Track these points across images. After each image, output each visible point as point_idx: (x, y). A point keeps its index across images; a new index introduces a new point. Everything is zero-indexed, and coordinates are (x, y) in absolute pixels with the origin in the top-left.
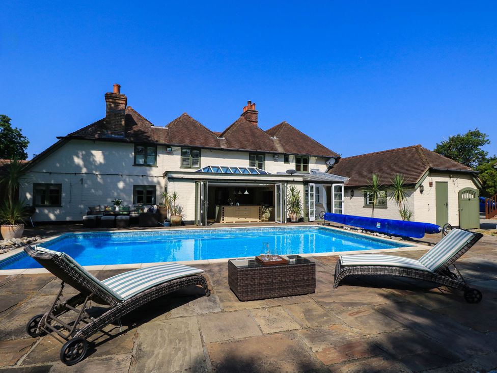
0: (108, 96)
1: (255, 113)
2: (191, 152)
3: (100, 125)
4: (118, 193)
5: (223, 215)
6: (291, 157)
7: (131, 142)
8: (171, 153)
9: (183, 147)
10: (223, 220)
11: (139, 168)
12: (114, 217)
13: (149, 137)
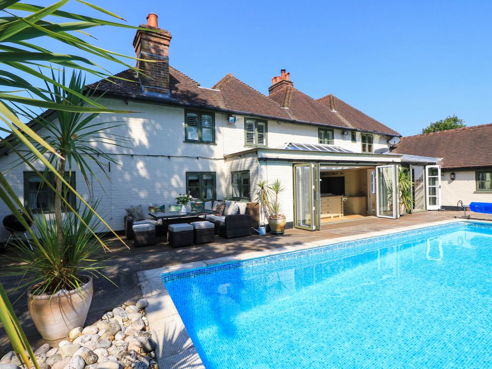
2: (256, 124)
6: (358, 135)
9: (246, 117)
11: (192, 146)
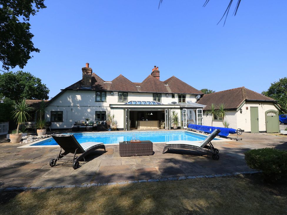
0: (84, 70)
1: (158, 72)
2: (123, 94)
3: (80, 83)
4: (87, 114)
5: (139, 126)
6: (176, 95)
7: (94, 90)
8: (113, 95)
9: (119, 92)
10: (139, 128)
11: (98, 103)
12: (85, 126)
13: (102, 87)
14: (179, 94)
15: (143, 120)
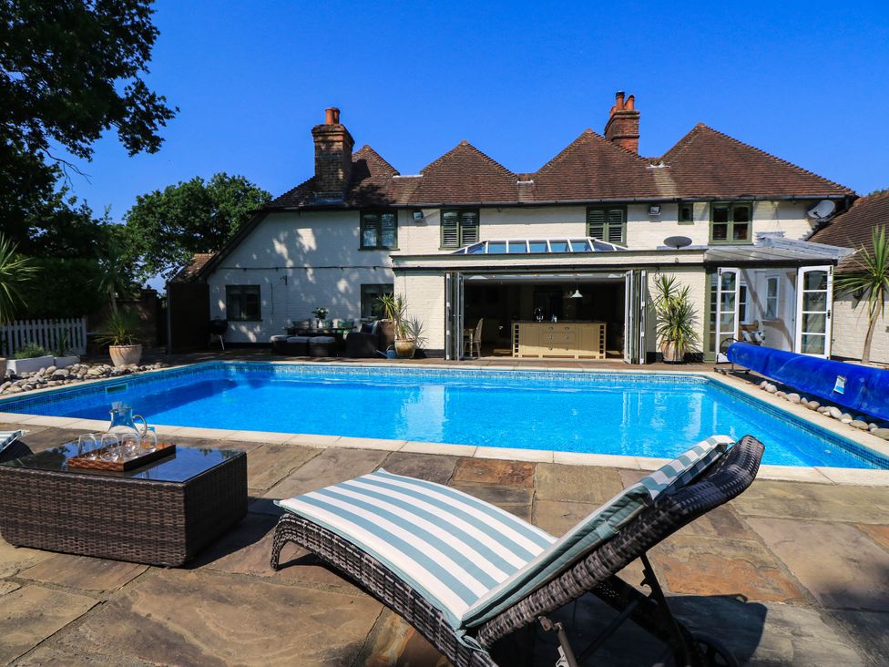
0: (319, 132)
1: (634, 116)
2: (459, 216)
4: (338, 300)
5: (517, 341)
6: (699, 208)
7: (351, 208)
8: (421, 222)
9: (444, 208)
10: (517, 351)
12: (311, 338)
13: (383, 195)
14: (716, 200)
15: (535, 320)
